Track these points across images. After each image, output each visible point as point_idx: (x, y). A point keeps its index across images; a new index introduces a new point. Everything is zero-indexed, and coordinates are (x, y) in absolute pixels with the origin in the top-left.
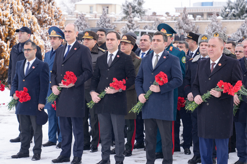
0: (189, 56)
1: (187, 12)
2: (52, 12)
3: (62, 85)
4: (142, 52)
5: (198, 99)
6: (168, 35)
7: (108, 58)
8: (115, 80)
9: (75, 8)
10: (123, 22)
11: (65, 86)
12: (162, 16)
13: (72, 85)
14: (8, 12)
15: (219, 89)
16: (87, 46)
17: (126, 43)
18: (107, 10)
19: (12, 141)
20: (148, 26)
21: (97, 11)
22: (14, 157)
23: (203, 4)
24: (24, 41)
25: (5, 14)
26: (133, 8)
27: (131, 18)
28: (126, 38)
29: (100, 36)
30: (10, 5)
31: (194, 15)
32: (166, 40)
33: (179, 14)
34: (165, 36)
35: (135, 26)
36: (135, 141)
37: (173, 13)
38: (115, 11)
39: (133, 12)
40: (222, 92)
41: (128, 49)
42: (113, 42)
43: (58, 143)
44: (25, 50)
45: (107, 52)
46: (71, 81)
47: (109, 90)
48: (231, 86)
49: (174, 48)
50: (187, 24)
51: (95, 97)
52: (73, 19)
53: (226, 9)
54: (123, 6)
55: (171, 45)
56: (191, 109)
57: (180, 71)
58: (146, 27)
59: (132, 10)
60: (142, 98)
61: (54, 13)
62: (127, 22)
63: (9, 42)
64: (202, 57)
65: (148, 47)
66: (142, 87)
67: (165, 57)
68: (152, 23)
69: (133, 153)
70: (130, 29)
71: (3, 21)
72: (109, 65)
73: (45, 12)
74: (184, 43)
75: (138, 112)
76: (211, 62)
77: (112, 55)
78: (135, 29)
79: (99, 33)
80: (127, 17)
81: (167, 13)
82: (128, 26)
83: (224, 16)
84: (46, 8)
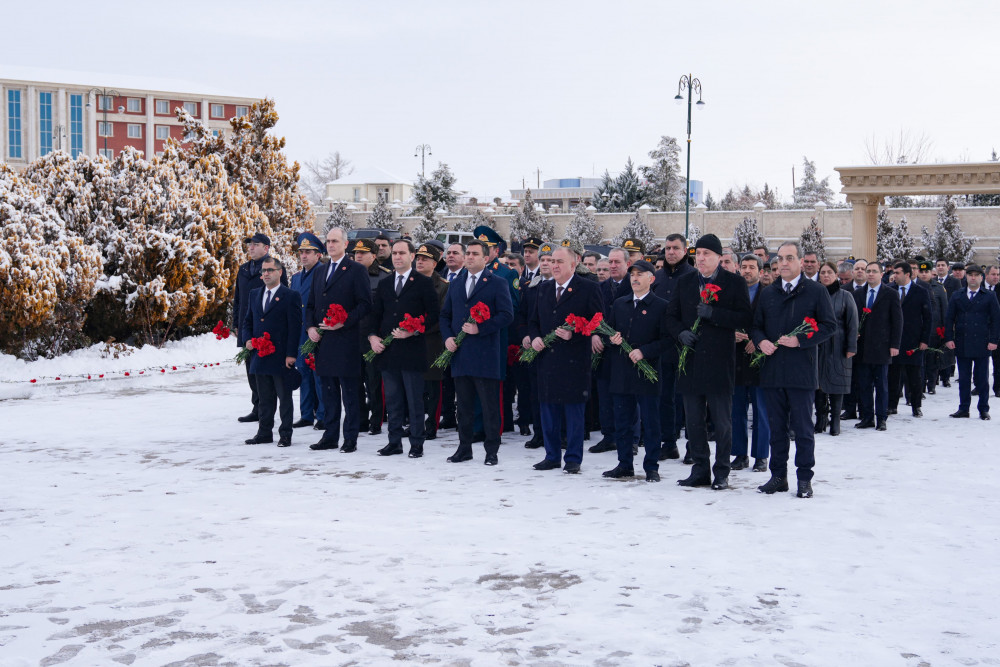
0: (526, 278)
1: (533, 197)
2: (291, 205)
3: (323, 325)
4: (450, 272)
5: (538, 343)
6: (490, 244)
7: (397, 282)
8: (407, 316)
9: (326, 192)
10: (416, 217)
11: (330, 328)
12: (488, 205)
13: (339, 326)
14: (220, 206)
15: (569, 327)
16: (362, 263)
17: (425, 257)
18: (387, 195)
19: (242, 420)
20: (463, 225)
21: (367, 197)
22: (249, 442)
23: (562, 183)
24: (259, 256)
25: (215, 211)
26: (435, 191)
27: (430, 209)
28: (425, 249)
29: (381, 247)
30: (222, 194)
31: (546, 204)
32: (486, 252)
33: (518, 201)
34: (485, 246)
35: (438, 225)
36: (442, 418)
37: (507, 199)
38: (401, 198)
39: (434, 199)
40: (573, 332)
41: (428, 267)
42: (404, 257)
43: (316, 422)
44: (265, 270)
45: (394, 274)
46: (338, 321)
47: (398, 333)
48: (586, 322)
49: (500, 265)
50: (533, 220)
51: (376, 344)
52: (324, 213)
53: (602, 192)
54: (416, 187)
55: (496, 260)
56: (527, 359)
57: (509, 301)
58: (458, 227)
59: (432, 195)
60: (450, 344)
61: (294, 206)
62: (423, 217)
63: (223, 259)
64: (544, 279)
65: (461, 263)
66: (450, 326)
67: (485, 280)
68: (471, 218)
69: (438, 435)
70: (428, 230)
71: (214, 223)
72: (398, 294)
73: (280, 204)
74: (518, 257)
75: (445, 367)
76: (557, 286)
77: (401, 277)
78: (438, 229)
79: (378, 242)
80: (422, 207)
81: (497, 200)
82: (426, 224)
83: (599, 205)
84: (282, 197)
